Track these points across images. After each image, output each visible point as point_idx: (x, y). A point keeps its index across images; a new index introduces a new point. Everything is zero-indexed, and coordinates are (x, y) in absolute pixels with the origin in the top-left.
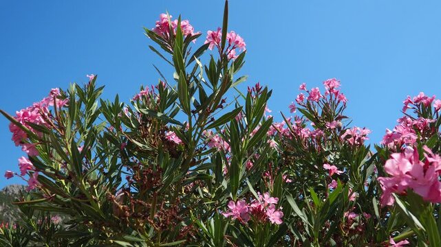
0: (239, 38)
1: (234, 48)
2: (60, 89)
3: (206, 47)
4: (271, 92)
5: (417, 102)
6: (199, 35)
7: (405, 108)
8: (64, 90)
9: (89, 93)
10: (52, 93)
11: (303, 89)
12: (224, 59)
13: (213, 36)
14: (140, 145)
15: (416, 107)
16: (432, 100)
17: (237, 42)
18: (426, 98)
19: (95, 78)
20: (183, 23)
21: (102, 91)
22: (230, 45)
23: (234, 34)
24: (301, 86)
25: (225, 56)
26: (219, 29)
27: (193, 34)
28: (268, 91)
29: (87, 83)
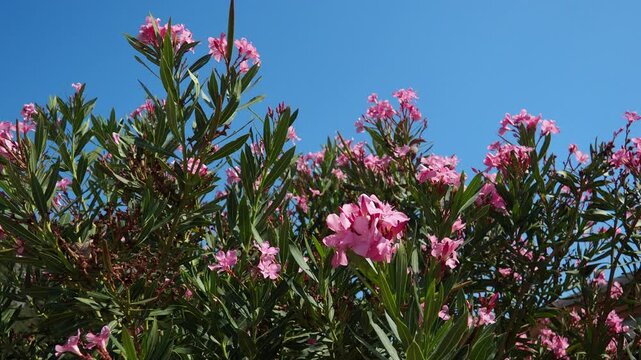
0: (250, 47)
1: (244, 59)
2: (36, 105)
3: (207, 58)
4: (296, 113)
5: (517, 122)
6: (197, 43)
7: (503, 130)
8: (42, 104)
9: (75, 110)
10: (25, 110)
11: (373, 101)
12: (233, 73)
13: (216, 44)
14: (125, 181)
15: (516, 129)
16: (537, 121)
17: (249, 52)
18: (528, 118)
19: (83, 87)
20: (175, 28)
21: (93, 105)
22: (240, 56)
23: (245, 42)
24: (370, 98)
25: (233, 69)
26: (222, 36)
27: (189, 42)
28: (291, 114)
29: (72, 96)
